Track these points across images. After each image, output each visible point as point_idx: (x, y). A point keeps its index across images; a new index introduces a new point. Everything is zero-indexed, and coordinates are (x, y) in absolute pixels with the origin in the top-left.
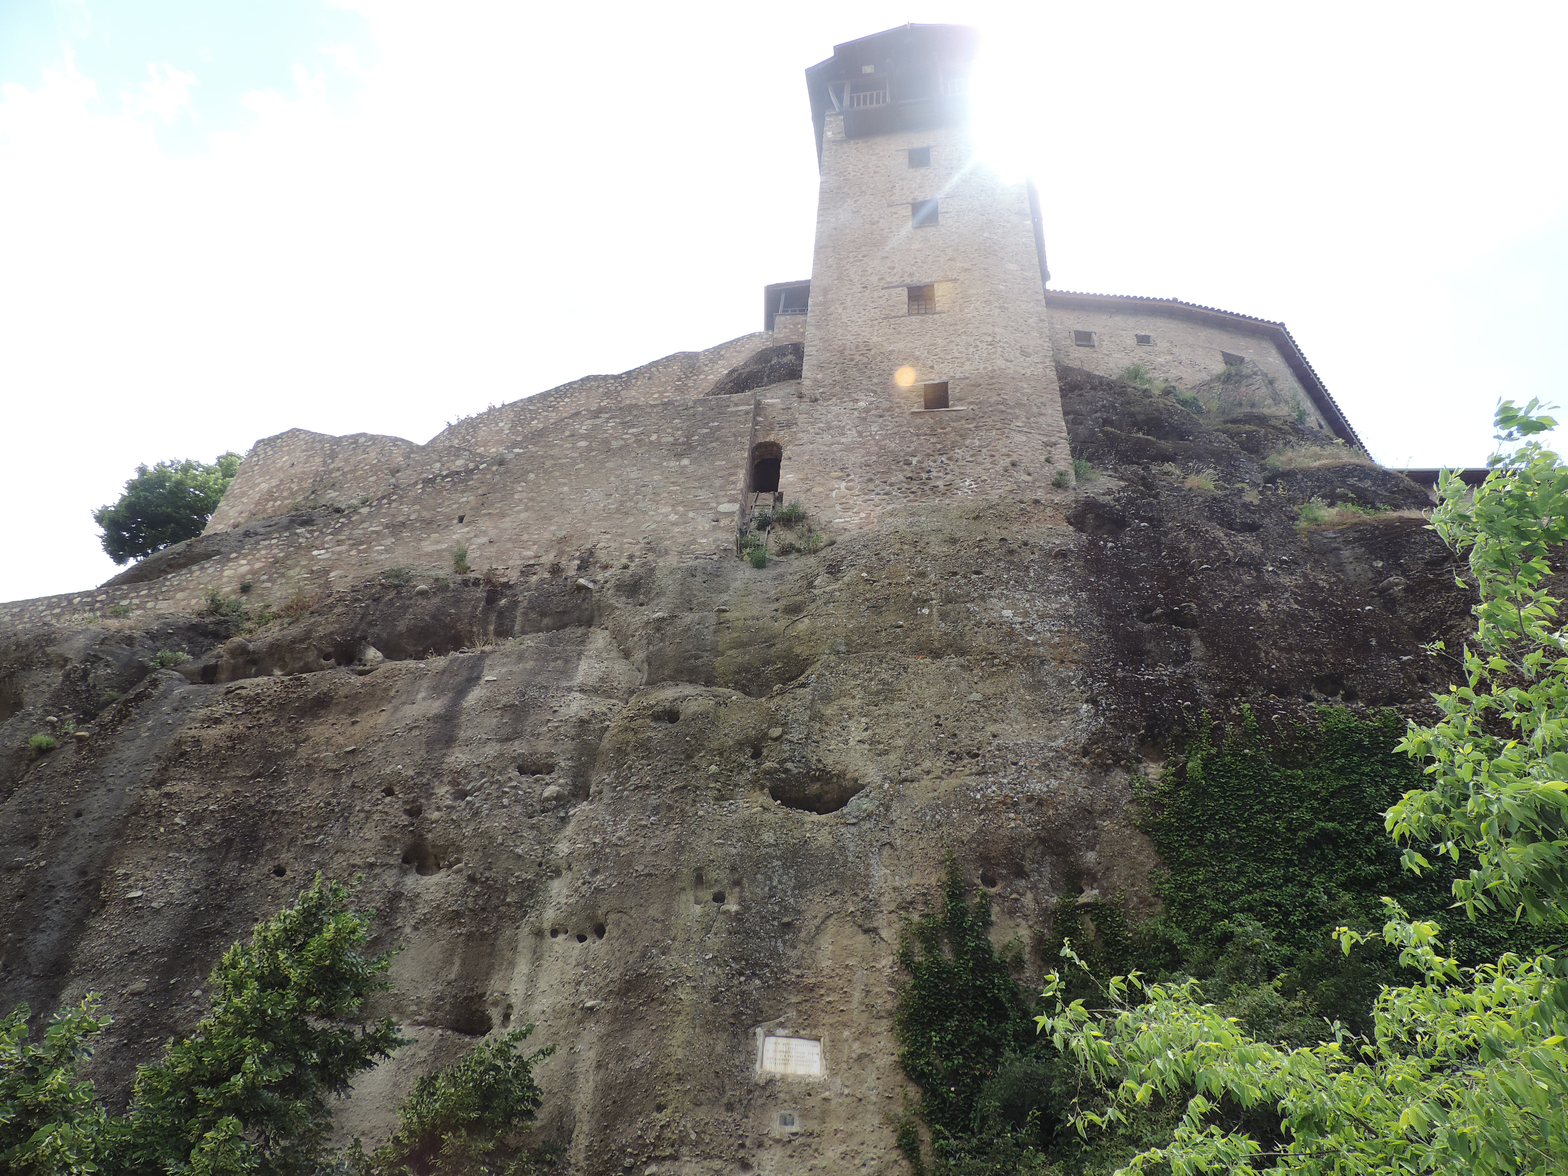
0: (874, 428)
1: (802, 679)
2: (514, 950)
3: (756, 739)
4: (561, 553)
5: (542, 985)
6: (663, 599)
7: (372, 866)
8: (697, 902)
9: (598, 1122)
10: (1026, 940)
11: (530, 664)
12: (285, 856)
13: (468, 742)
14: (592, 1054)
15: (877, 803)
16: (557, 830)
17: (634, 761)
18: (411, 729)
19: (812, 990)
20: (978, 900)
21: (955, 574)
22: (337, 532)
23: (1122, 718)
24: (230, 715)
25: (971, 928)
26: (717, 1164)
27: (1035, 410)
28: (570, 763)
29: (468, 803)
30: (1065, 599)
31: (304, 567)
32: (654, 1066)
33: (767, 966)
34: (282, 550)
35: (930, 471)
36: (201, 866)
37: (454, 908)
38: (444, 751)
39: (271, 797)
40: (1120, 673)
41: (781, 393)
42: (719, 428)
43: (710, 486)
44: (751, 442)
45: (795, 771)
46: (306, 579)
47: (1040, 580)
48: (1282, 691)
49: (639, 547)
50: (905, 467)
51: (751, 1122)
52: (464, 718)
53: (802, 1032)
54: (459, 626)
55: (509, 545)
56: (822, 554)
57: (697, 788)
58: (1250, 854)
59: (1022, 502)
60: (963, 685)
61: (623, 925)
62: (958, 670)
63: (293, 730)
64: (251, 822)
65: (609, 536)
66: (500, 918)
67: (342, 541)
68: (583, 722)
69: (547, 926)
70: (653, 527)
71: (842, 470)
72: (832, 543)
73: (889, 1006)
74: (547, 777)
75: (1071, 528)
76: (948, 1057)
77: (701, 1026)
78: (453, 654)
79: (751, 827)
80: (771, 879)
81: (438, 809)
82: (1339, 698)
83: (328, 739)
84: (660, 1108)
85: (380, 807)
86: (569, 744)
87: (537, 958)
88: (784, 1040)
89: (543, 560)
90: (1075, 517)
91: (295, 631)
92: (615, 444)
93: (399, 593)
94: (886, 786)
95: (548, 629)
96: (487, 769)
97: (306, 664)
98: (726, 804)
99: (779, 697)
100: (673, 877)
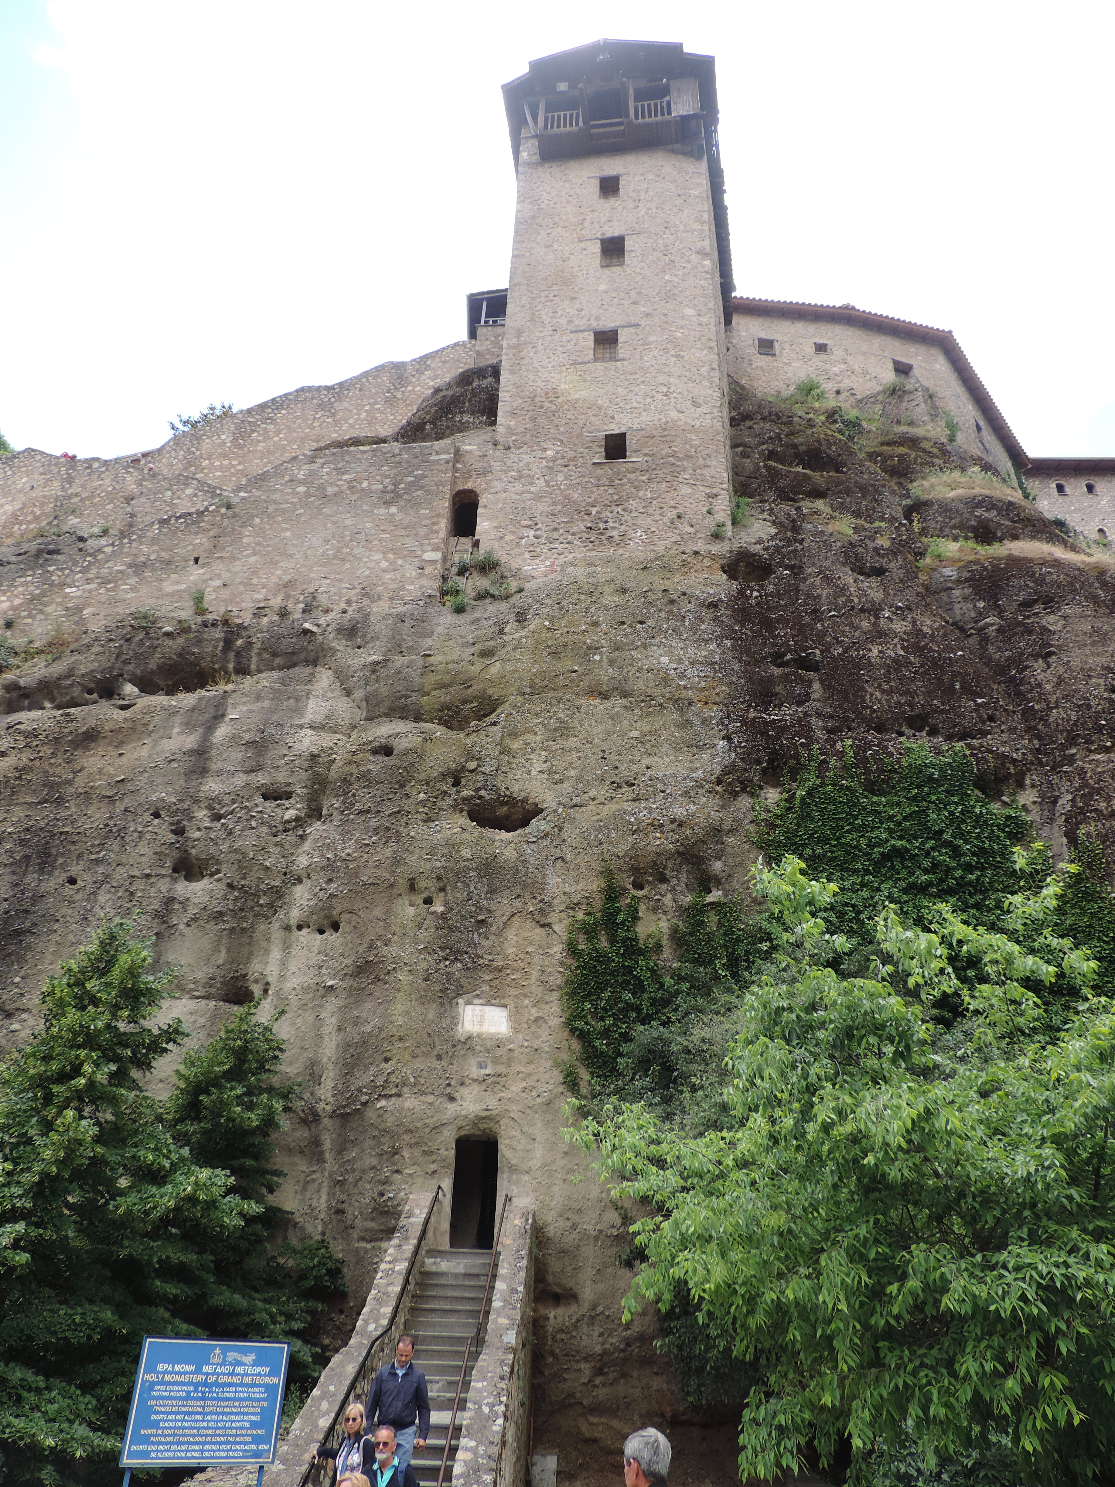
0: (560, 477)
1: (493, 718)
2: (268, 940)
3: (456, 770)
4: (287, 597)
5: (293, 968)
6: (377, 643)
7: (148, 876)
8: (412, 905)
9: (340, 1070)
10: (665, 930)
11: (266, 704)
12: (75, 869)
13: (219, 773)
14: (333, 1020)
15: (553, 825)
16: (297, 846)
17: (357, 790)
18: (170, 761)
19: (500, 971)
20: (629, 901)
21: (623, 623)
22: (85, 570)
23: (749, 754)
24: (13, 748)
25: (623, 923)
26: (430, 1099)
27: (701, 461)
28: (305, 791)
29: (223, 824)
30: (713, 646)
31: (60, 604)
32: (381, 1029)
33: (466, 953)
34: (37, 587)
35: (607, 522)
36: (7, 878)
37: (218, 909)
38: (199, 781)
39: (58, 820)
40: (752, 714)
41: (478, 440)
42: (423, 477)
43: (416, 535)
44: (451, 490)
45: (488, 797)
46: (63, 616)
47: (694, 630)
48: (880, 728)
49: (354, 592)
50: (586, 517)
51: (454, 1068)
52: (214, 752)
53: (494, 1002)
54: (203, 664)
55: (241, 588)
56: (512, 600)
57: (409, 813)
58: (838, 865)
59: (684, 553)
60: (625, 723)
61: (354, 923)
62: (622, 710)
63: (69, 761)
64: (43, 841)
65: (328, 581)
66: (255, 916)
67: (91, 579)
68: (313, 756)
69: (293, 922)
70: (367, 573)
71: (530, 518)
72: (521, 591)
73: (559, 982)
74: (287, 802)
75: (725, 577)
76: (602, 1019)
77: (416, 1000)
78: (200, 693)
79: (452, 845)
80: (468, 886)
81: (199, 829)
82: (924, 733)
83: (101, 770)
84: (387, 1060)
85: (150, 828)
86: (303, 775)
87: (287, 947)
88: (480, 1007)
89: (272, 603)
90: (729, 565)
91: (59, 668)
92: (330, 490)
93: (147, 634)
94: (560, 810)
95: (280, 668)
96: (236, 797)
97: (72, 698)
98: (432, 824)
99: (475, 734)
100: (392, 886)
